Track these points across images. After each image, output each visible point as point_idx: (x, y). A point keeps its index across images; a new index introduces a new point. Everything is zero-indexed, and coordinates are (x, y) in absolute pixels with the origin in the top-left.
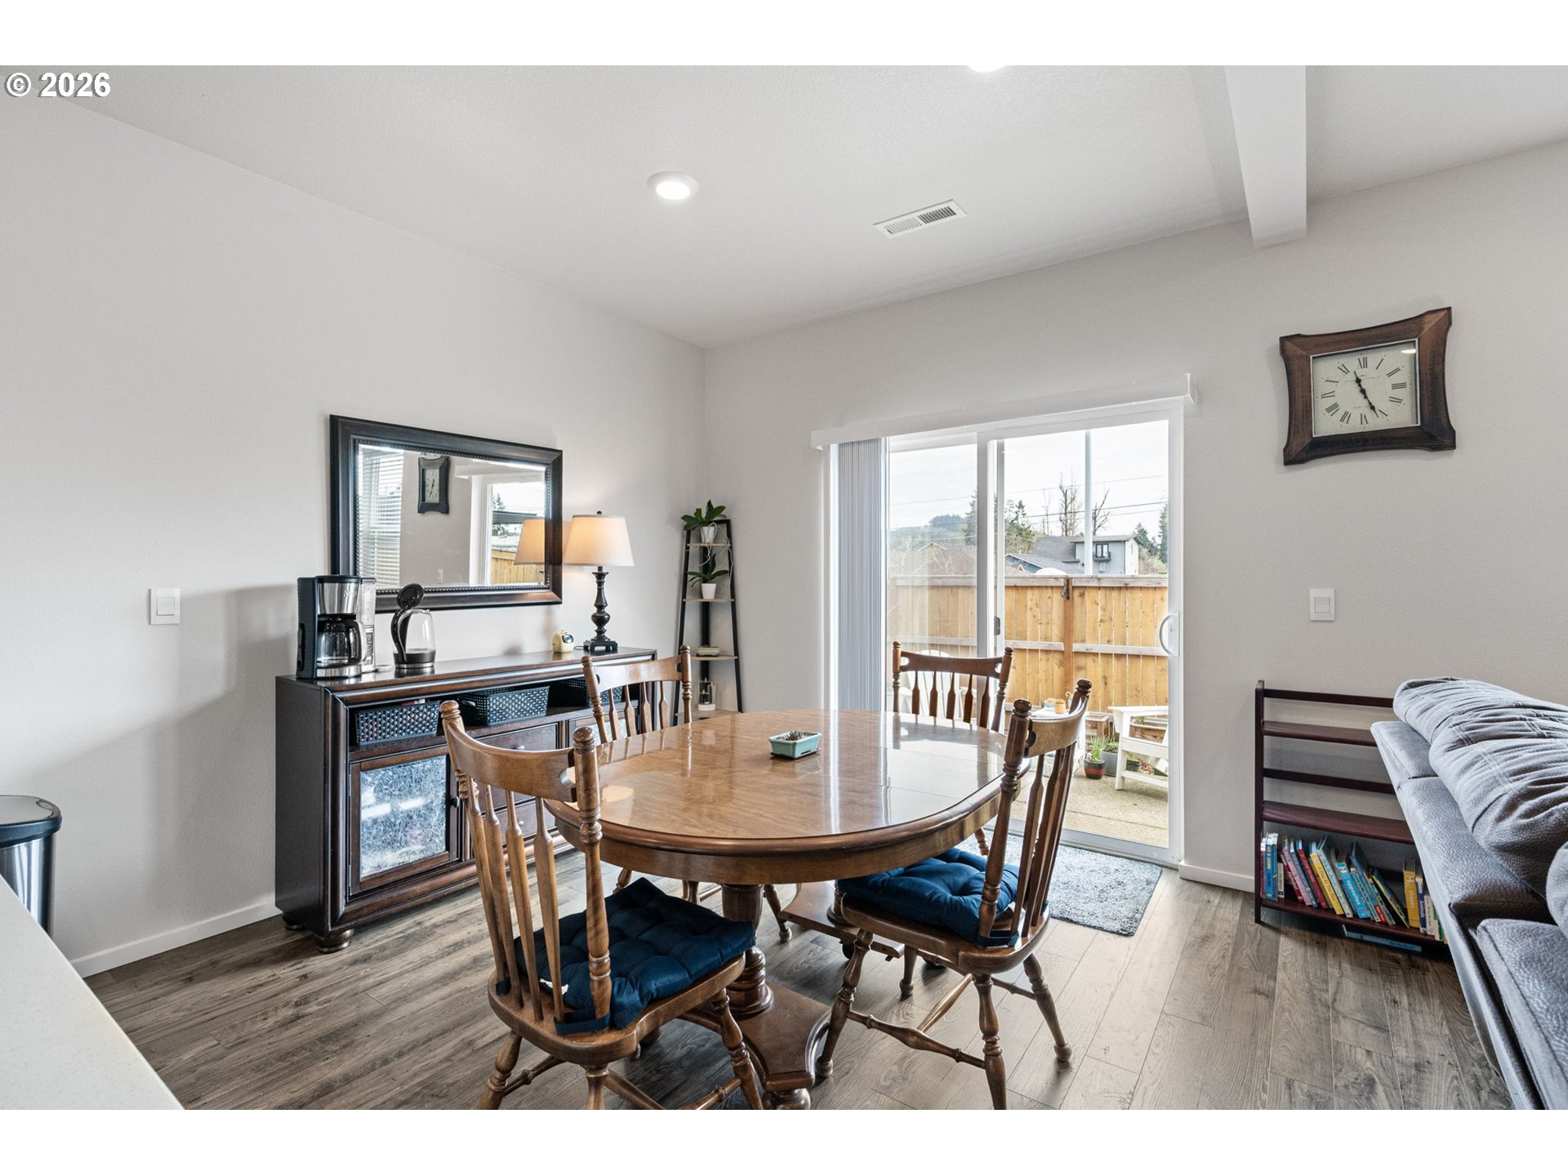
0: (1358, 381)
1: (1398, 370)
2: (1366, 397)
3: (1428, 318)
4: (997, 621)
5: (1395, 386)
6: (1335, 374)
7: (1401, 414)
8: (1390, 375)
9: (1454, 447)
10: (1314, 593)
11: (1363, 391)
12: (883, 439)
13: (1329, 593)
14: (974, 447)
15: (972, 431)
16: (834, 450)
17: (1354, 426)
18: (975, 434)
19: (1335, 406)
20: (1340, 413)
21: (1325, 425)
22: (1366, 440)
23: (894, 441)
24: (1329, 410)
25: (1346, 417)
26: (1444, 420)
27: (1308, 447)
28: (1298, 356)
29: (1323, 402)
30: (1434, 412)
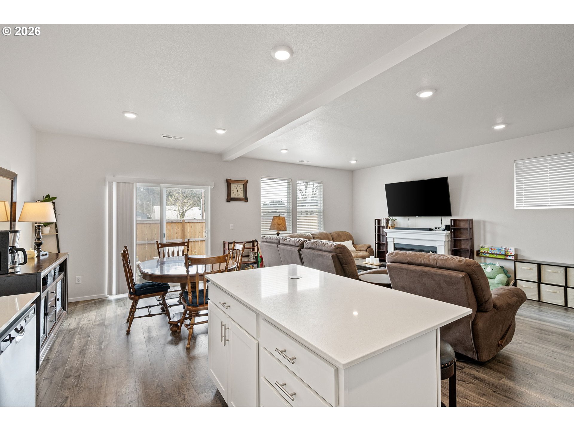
0: (236, 189)
2: (237, 192)
3: (245, 180)
4: (164, 234)
5: (241, 191)
6: (234, 187)
7: (242, 196)
8: (240, 189)
9: (248, 202)
10: (231, 225)
12: (135, 183)
13: (233, 225)
16: (114, 184)
17: (236, 197)
19: (234, 192)
20: (234, 194)
21: (233, 196)
22: (237, 199)
27: (230, 199)
28: (229, 183)
29: (232, 192)
30: (246, 196)
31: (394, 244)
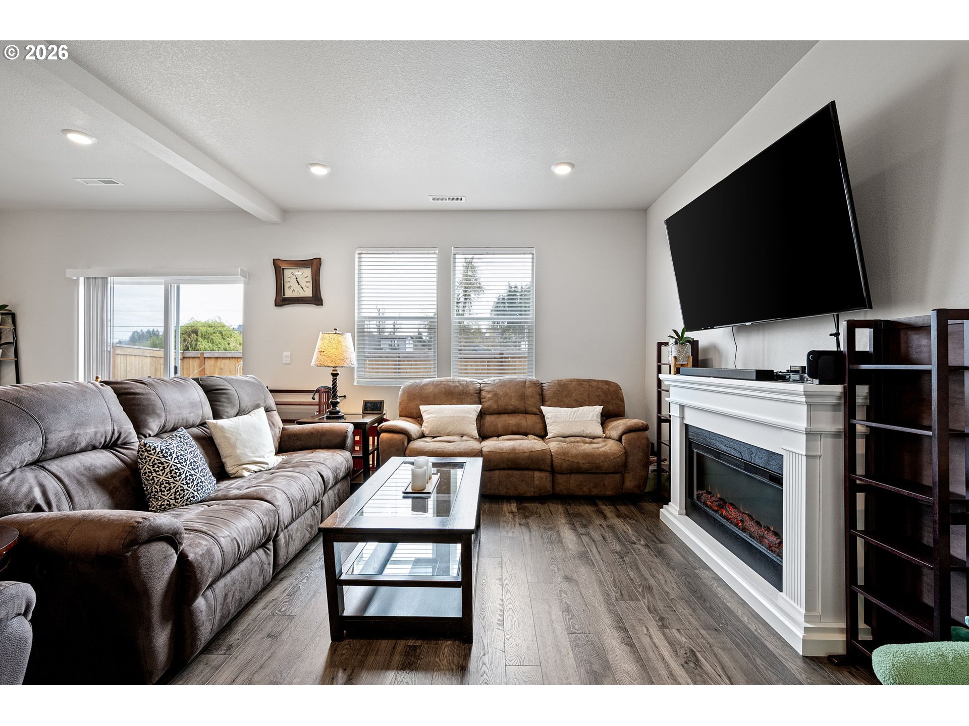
0: (297, 279)
1: (307, 277)
2: (299, 284)
3: (315, 260)
4: (176, 368)
5: (307, 282)
6: (291, 275)
7: (308, 293)
8: (305, 278)
9: (322, 305)
10: (285, 354)
11: (298, 282)
12: (109, 278)
13: (289, 354)
14: (163, 287)
15: (162, 279)
16: (82, 280)
17: (295, 295)
18: (163, 280)
19: (290, 286)
21: (288, 294)
22: (298, 300)
23: (116, 279)
24: (289, 288)
25: (293, 291)
26: (319, 296)
27: (282, 301)
28: (279, 267)
29: (287, 285)
30: (316, 292)
31: (687, 426)
